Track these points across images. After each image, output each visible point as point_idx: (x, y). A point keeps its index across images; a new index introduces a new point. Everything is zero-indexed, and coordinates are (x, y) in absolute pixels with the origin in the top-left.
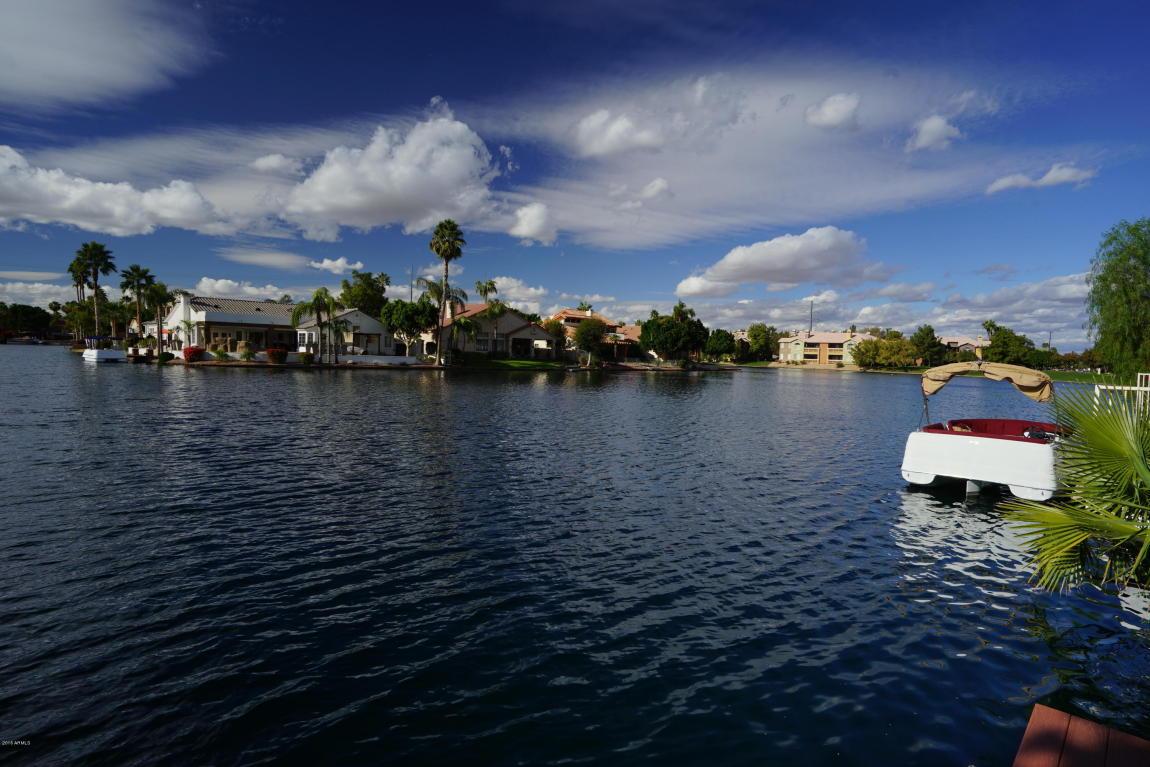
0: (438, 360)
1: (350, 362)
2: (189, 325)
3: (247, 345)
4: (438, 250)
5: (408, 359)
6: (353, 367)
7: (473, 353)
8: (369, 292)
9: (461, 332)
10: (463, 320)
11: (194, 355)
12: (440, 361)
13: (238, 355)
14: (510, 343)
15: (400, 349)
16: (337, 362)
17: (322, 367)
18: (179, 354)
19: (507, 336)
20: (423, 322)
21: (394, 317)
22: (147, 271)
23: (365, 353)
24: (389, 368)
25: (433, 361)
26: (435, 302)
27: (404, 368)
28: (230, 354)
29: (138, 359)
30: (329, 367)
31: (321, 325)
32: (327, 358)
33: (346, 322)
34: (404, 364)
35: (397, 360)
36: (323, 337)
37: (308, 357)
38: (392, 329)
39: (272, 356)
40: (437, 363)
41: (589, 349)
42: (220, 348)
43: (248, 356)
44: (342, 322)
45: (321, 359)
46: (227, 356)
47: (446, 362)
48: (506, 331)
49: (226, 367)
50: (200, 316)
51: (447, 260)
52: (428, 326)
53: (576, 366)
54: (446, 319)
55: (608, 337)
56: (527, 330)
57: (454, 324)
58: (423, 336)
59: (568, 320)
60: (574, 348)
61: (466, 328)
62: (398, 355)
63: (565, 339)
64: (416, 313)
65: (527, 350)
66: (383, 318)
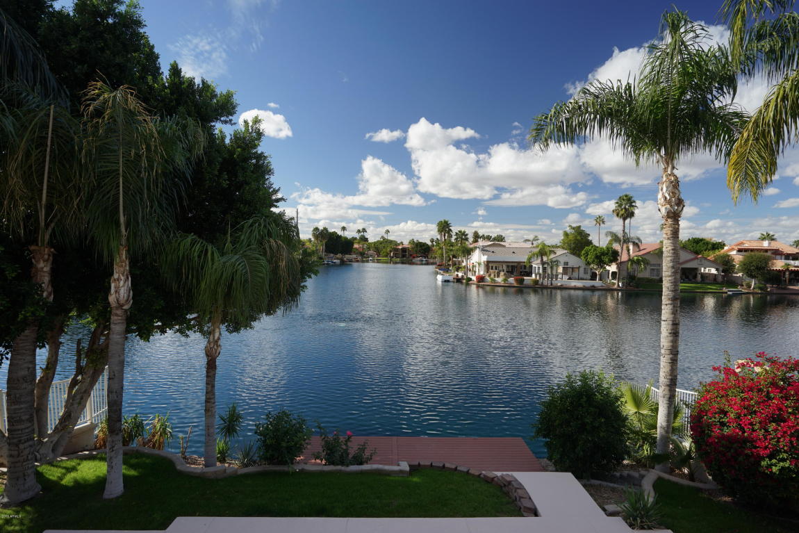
0: (618, 284)
1: (559, 284)
2: (479, 264)
3: (505, 274)
4: (618, 215)
5: (597, 283)
6: (562, 288)
7: (647, 279)
8: (579, 238)
9: (635, 266)
10: (635, 258)
11: (481, 279)
12: (619, 285)
13: (500, 280)
15: (593, 276)
16: (552, 284)
17: (544, 287)
18: (474, 278)
20: (607, 260)
21: (589, 256)
22: (465, 232)
23: (570, 279)
24: (584, 289)
25: (614, 284)
26: (616, 246)
27: (594, 289)
28: (496, 279)
29: (459, 280)
30: (546, 288)
31: (543, 263)
32: (546, 282)
33: (557, 261)
34: (593, 286)
35: (589, 283)
36: (544, 269)
37: (536, 282)
38: (588, 264)
39: (516, 280)
40: (616, 286)
41: (752, 276)
42: (492, 276)
43: (505, 280)
44: (555, 262)
45: (542, 283)
46: (495, 280)
47: (623, 285)
49: (494, 286)
50: (484, 258)
51: (624, 219)
52: (611, 261)
53: (739, 288)
54: (624, 257)
55: (779, 264)
56: (696, 261)
57: (629, 260)
58: (608, 268)
59: (740, 251)
60: (740, 274)
61: (638, 262)
62: (591, 280)
63: (734, 266)
64: (603, 253)
65: (695, 277)
66: (582, 258)
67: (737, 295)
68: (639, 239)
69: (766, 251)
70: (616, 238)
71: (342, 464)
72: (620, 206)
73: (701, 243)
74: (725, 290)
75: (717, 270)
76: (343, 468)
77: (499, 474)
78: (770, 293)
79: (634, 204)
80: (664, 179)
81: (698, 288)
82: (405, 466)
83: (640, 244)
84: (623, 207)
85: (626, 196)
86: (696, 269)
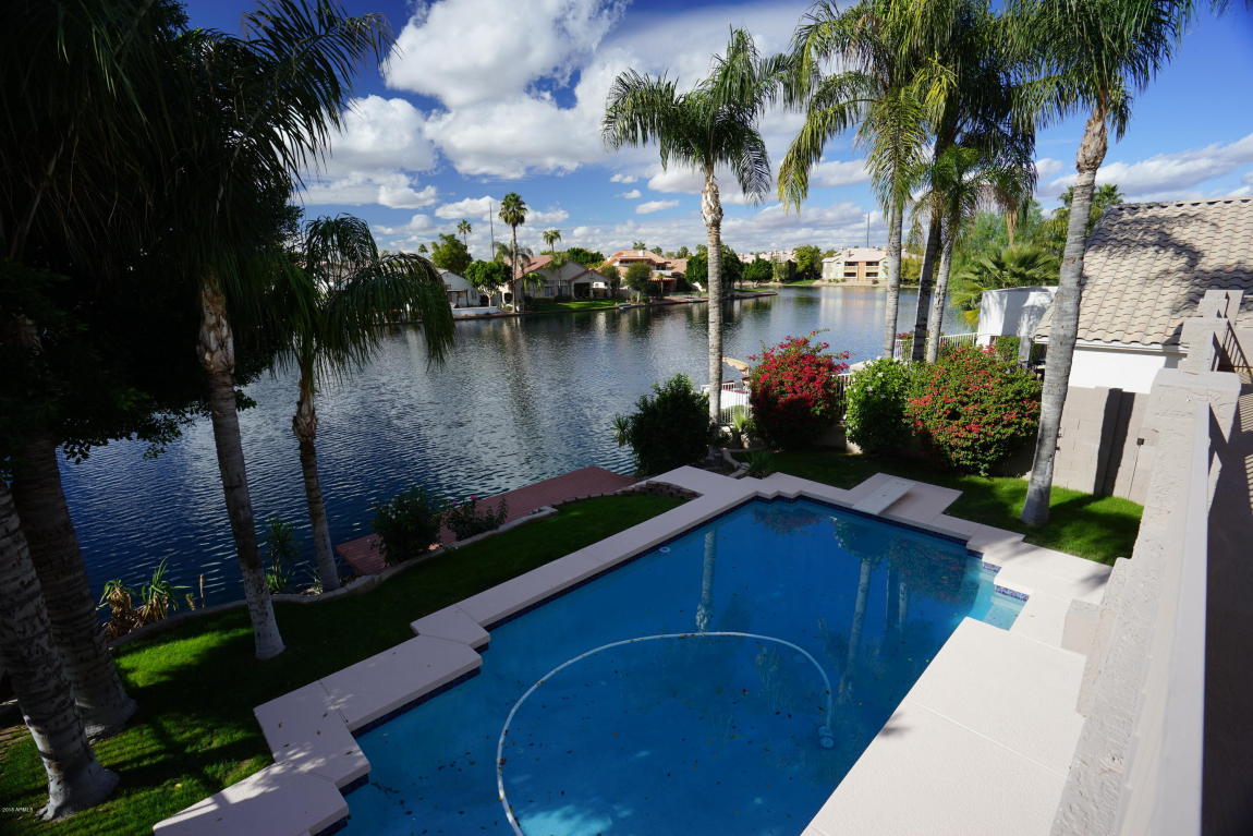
0: (514, 308)
4: (506, 221)
5: (490, 309)
7: (543, 299)
8: (455, 251)
9: (530, 284)
10: (531, 274)
12: (516, 309)
14: (573, 288)
15: (484, 301)
19: (569, 282)
20: (500, 278)
21: (477, 274)
24: (477, 318)
25: (510, 309)
26: (507, 261)
27: (488, 317)
34: (488, 314)
35: (482, 310)
38: (476, 285)
40: (513, 311)
41: (637, 289)
47: (521, 309)
48: (567, 279)
51: (514, 225)
52: (504, 280)
53: (628, 303)
54: (518, 274)
55: (656, 275)
56: (587, 276)
57: (524, 277)
58: (501, 289)
59: (622, 262)
60: (626, 288)
61: (534, 280)
62: (482, 306)
63: (619, 279)
64: (494, 271)
65: (588, 292)
66: (468, 277)
67: (627, 309)
68: (530, 252)
69: (642, 260)
70: (504, 249)
71: (490, 528)
72: (508, 208)
73: (581, 255)
74: (616, 305)
75: (606, 284)
76: (495, 531)
77: (633, 486)
78: (651, 305)
79: (522, 206)
80: (707, 188)
81: (593, 305)
82: (548, 510)
83: (530, 256)
84: (511, 209)
85: (513, 195)
86: (588, 285)
